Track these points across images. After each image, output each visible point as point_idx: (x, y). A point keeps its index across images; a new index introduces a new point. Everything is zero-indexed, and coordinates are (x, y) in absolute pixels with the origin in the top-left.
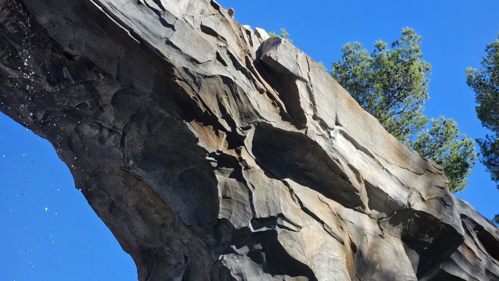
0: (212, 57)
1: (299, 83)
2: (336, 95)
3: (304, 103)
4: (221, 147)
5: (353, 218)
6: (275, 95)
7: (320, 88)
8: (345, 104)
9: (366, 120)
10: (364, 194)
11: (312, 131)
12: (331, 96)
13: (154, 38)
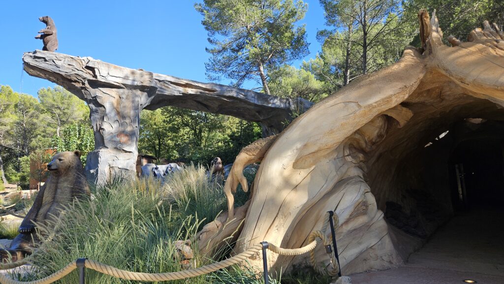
0: (71, 71)
1: (96, 69)
2: (109, 68)
3: (97, 73)
4: (81, 85)
5: (121, 90)
6: (91, 72)
7: (102, 68)
8: (112, 68)
9: (120, 69)
10: (122, 86)
11: (100, 79)
12: (107, 68)
13: (56, 70)
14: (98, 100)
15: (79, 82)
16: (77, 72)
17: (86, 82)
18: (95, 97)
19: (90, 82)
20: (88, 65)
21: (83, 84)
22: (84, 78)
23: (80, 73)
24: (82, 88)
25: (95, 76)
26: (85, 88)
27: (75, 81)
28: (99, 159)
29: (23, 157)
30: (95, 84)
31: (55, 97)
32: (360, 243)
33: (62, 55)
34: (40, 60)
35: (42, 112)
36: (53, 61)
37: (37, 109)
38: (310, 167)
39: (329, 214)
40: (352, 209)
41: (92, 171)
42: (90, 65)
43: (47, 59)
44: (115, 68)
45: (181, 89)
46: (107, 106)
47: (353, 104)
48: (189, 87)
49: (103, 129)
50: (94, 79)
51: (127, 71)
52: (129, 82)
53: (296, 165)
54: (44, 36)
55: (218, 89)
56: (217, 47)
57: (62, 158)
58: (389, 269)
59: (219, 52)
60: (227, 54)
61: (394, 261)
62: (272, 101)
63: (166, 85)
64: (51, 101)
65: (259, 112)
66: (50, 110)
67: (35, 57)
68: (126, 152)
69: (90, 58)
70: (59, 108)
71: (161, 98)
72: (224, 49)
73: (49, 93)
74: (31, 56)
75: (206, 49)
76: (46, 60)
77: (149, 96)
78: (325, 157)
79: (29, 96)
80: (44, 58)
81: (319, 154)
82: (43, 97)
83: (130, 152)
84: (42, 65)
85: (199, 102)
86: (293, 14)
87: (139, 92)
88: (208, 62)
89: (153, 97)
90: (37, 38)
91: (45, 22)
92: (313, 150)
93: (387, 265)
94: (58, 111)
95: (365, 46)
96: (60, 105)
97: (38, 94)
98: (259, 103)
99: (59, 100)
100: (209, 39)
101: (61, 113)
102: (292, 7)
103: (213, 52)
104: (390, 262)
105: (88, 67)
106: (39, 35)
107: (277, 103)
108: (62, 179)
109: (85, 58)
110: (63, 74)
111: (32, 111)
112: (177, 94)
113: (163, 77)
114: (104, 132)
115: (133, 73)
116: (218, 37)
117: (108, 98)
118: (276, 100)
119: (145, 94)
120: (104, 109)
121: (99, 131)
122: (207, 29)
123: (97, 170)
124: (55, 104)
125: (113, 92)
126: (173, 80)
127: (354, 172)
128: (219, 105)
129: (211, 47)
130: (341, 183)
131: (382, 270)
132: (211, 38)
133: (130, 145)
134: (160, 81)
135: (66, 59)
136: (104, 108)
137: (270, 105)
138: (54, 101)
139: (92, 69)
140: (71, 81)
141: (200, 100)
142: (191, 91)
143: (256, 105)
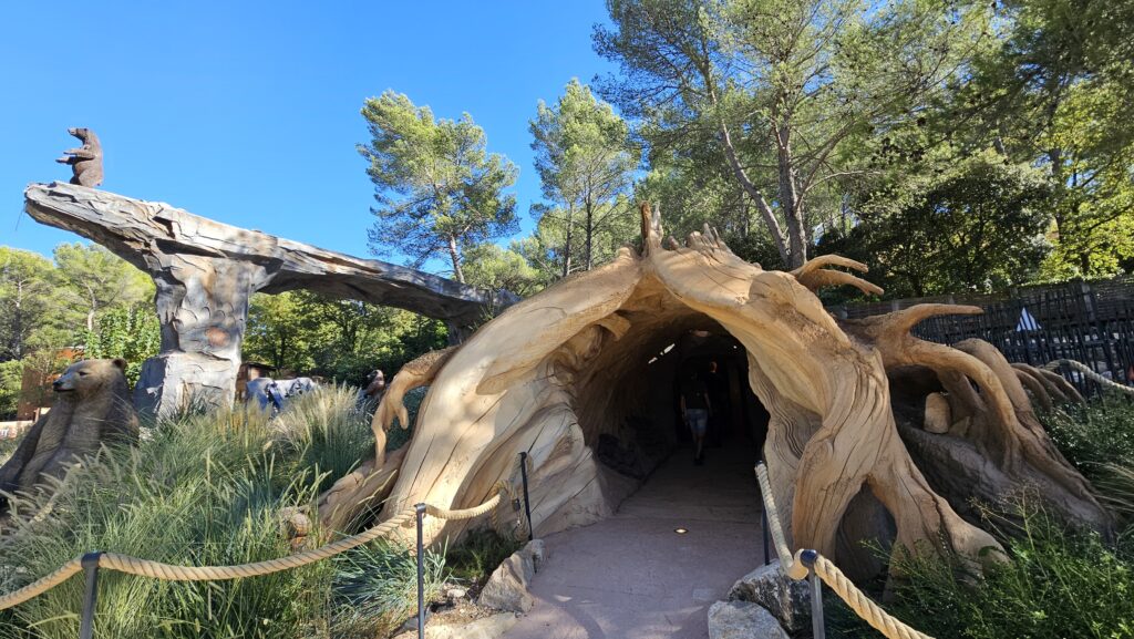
0: (126, 222)
1: (173, 224)
2: (199, 223)
3: (175, 229)
4: (143, 247)
5: (219, 261)
6: (164, 228)
7: (187, 222)
8: (205, 225)
9: (220, 228)
10: (221, 253)
11: (179, 239)
12: (195, 224)
13: (95, 219)
14: (173, 273)
15: (138, 242)
16: (136, 225)
17: (153, 243)
18: (169, 268)
19: (161, 243)
20: (159, 215)
21: (147, 245)
22: (150, 237)
23: (142, 227)
24: (144, 252)
25: (172, 235)
26: (150, 253)
27: (131, 240)
28: (167, 370)
29: (9, 363)
30: (170, 247)
31: (90, 261)
32: (560, 493)
33: (109, 195)
34: (62, 199)
35: (60, 283)
36: (90, 203)
37: (49, 277)
38: (500, 392)
39: (520, 457)
40: (552, 448)
41: (150, 390)
42: (164, 215)
43: (77, 198)
44: (211, 224)
45: (325, 266)
46: (191, 284)
47: (557, 311)
48: (338, 264)
49: (179, 321)
50: (169, 239)
51: (232, 231)
52: (234, 249)
53: (481, 389)
54: (74, 161)
55: (383, 269)
56: (388, 209)
57: (87, 371)
58: (595, 523)
59: (392, 215)
60: (401, 220)
61: (602, 513)
62: (464, 292)
63: (299, 258)
64: (80, 266)
65: (445, 306)
66: (76, 281)
67: (52, 193)
68: (219, 359)
69: (164, 205)
70: (97, 280)
71: (289, 277)
72: (399, 212)
73: (78, 252)
74: (43, 191)
75: (371, 210)
76: (74, 200)
77: (269, 271)
78: (520, 378)
79: (34, 255)
80: (72, 197)
81: (514, 374)
82: (64, 257)
83: (226, 360)
84: (65, 207)
85: (353, 287)
86: (500, 177)
87: (250, 265)
88: (372, 228)
89: (274, 274)
90: (59, 162)
91: (81, 137)
92: (504, 370)
93: (592, 518)
94: (95, 285)
95: (589, 230)
96: (99, 275)
97: (54, 252)
98: (447, 293)
99: (97, 266)
100: (376, 196)
101: (98, 288)
102: (498, 168)
103: (381, 214)
104: (597, 514)
105: (158, 219)
106: (66, 158)
107: (472, 294)
108: (81, 407)
109: (155, 204)
110: (108, 226)
111: (37, 281)
112: (315, 272)
113: (296, 245)
114: (180, 326)
115: (242, 235)
116: (390, 194)
117: (194, 272)
118: (470, 291)
119: (262, 268)
120: (183, 288)
121: (171, 323)
122: (374, 181)
123: (161, 390)
124: (89, 271)
125: (204, 262)
126: (311, 251)
127: (559, 398)
128: (386, 293)
129: (378, 206)
130: (541, 413)
131: (586, 526)
132: (380, 195)
133: (229, 347)
134: (289, 251)
135: (117, 202)
136: (184, 286)
137: (462, 297)
138: (88, 266)
139: (168, 223)
140: (123, 238)
141: (353, 283)
142: (340, 269)
143: (440, 296)
